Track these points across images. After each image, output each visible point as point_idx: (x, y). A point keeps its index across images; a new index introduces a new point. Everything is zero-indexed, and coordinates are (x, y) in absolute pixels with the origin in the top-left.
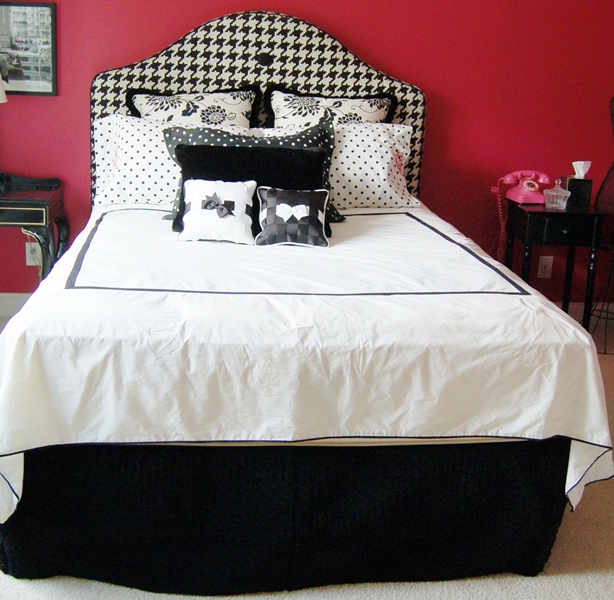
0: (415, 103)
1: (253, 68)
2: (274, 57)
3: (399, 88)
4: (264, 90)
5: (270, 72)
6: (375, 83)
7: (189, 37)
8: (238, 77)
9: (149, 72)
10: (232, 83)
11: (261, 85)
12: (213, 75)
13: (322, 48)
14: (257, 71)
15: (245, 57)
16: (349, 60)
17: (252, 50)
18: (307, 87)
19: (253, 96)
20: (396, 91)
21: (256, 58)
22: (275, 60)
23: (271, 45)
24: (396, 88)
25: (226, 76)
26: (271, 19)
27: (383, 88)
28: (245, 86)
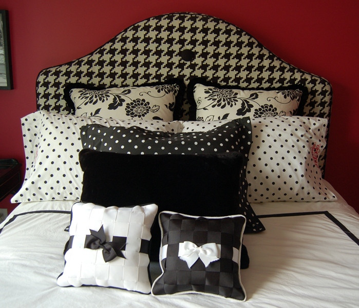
0: (323, 93)
1: (177, 63)
2: (196, 53)
3: (309, 79)
4: (187, 83)
5: (193, 67)
6: (287, 75)
7: (119, 37)
8: (164, 71)
9: (84, 68)
10: (158, 76)
11: (185, 79)
12: (141, 70)
13: (239, 44)
14: (181, 66)
15: (170, 53)
16: (264, 55)
17: (176, 47)
18: (226, 79)
19: (177, 88)
20: (307, 82)
21: (180, 54)
22: (197, 56)
23: (193, 42)
24: (306, 80)
25: (153, 71)
26: (193, 19)
27: (295, 79)
28: (170, 80)
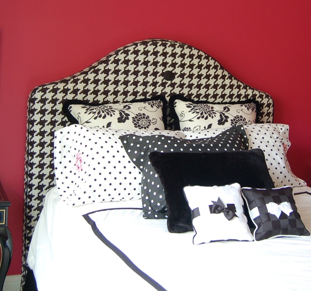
0: (268, 105)
1: (160, 82)
2: (176, 74)
3: (258, 95)
4: (168, 99)
5: (173, 85)
6: (243, 92)
7: (112, 59)
8: (150, 89)
9: (81, 86)
10: (144, 94)
11: (166, 96)
12: (130, 88)
13: (208, 67)
14: (163, 85)
15: (155, 74)
16: (225, 76)
17: (160, 69)
18: (198, 96)
19: (162, 104)
20: (257, 97)
21: (163, 74)
22: (176, 76)
23: (174, 65)
24: (256, 95)
25: (140, 89)
26: (173, 46)
27: (248, 95)
28: (155, 97)
